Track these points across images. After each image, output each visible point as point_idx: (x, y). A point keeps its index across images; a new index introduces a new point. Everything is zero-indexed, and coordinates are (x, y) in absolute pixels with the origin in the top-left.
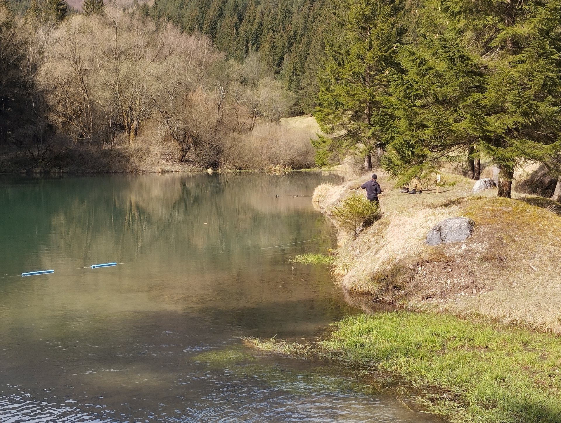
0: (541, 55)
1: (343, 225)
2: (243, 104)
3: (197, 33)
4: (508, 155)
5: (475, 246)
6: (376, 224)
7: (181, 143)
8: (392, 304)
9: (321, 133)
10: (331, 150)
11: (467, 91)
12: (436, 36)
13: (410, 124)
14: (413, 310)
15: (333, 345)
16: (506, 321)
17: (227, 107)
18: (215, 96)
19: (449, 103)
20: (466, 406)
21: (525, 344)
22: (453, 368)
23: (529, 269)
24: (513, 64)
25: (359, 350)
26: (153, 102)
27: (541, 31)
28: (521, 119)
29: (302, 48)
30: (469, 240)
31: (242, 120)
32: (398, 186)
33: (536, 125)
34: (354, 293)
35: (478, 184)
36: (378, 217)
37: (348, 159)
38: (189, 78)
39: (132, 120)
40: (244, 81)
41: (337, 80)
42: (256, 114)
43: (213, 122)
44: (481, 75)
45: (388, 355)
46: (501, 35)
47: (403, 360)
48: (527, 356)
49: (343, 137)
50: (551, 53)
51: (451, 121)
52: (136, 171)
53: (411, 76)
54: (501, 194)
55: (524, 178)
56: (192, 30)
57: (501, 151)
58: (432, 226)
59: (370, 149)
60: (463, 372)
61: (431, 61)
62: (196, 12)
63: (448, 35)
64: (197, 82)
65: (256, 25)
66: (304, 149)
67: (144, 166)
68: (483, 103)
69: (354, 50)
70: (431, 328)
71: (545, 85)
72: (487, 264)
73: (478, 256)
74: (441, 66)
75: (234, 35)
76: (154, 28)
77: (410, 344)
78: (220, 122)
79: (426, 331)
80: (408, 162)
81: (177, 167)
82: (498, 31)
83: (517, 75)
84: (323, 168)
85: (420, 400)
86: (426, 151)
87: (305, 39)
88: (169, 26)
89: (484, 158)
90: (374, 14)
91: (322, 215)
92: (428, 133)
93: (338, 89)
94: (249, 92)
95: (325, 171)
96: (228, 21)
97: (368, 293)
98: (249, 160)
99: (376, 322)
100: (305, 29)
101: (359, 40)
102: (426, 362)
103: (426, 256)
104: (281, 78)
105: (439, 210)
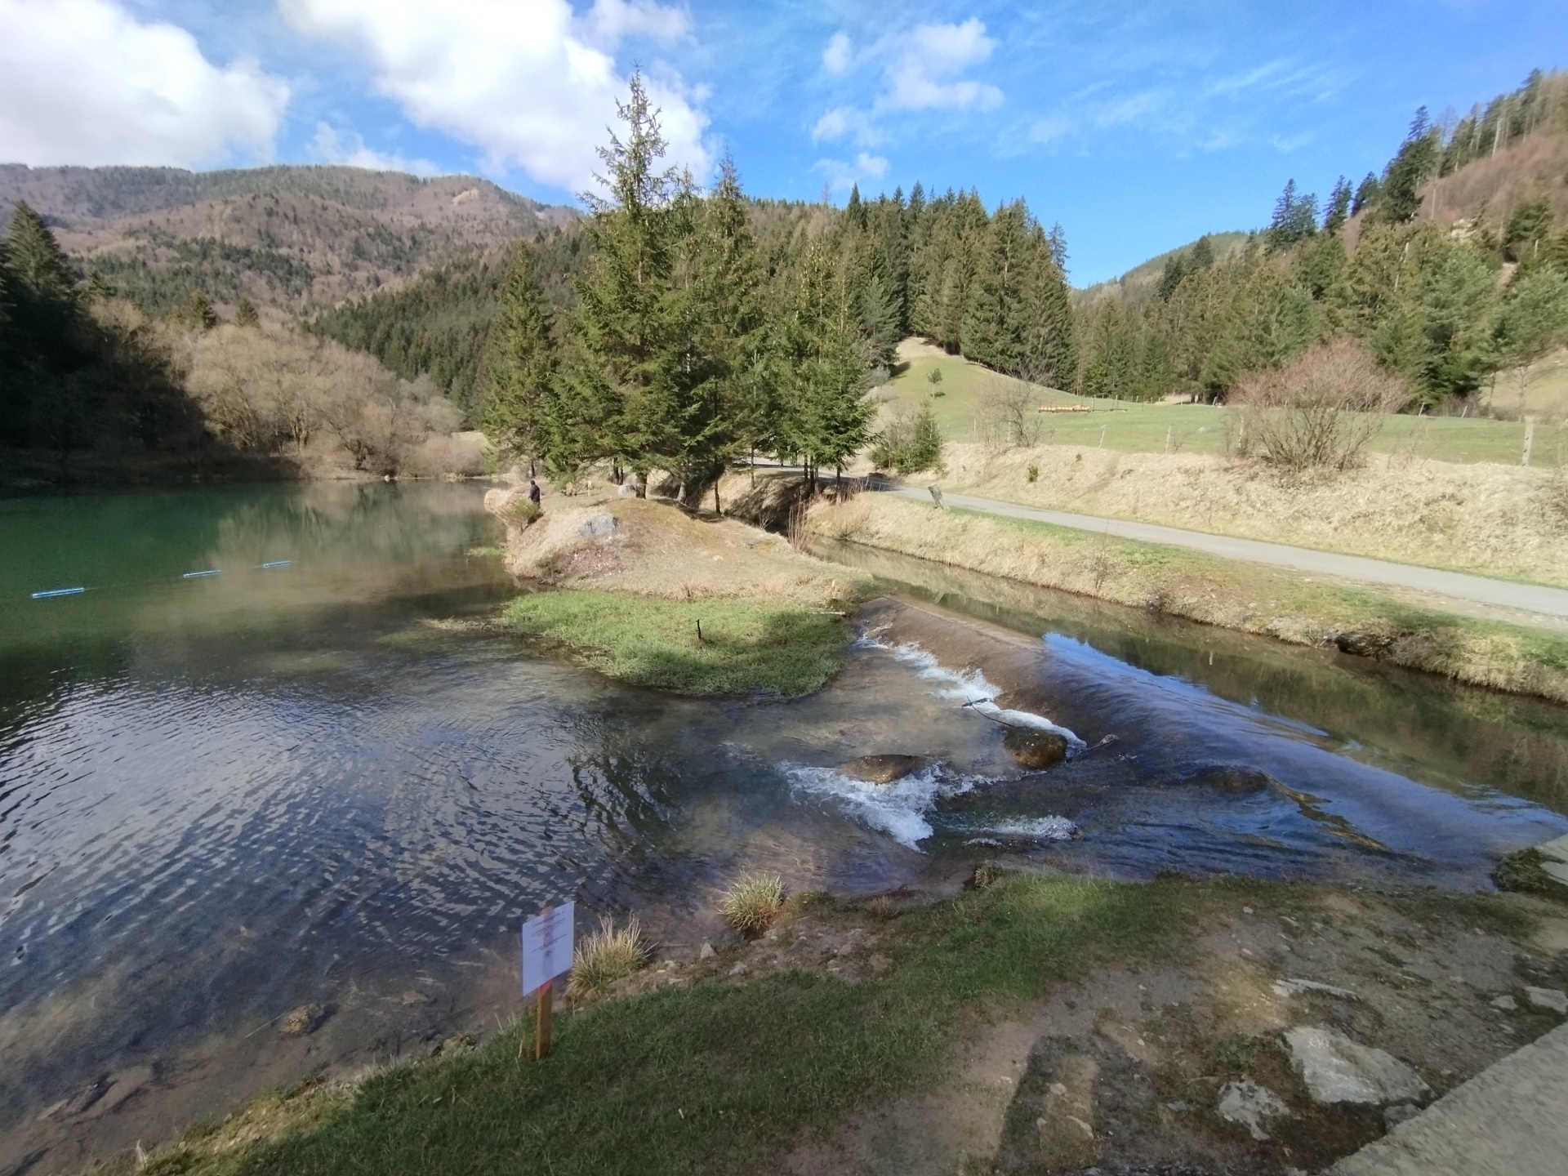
0: (665, 388)
1: (512, 522)
2: (416, 419)
3: (364, 351)
4: (642, 465)
5: (619, 536)
6: (539, 521)
7: (356, 452)
8: (554, 585)
9: (491, 447)
10: (499, 460)
11: (608, 414)
12: (582, 368)
13: (564, 439)
14: (572, 589)
15: (504, 621)
16: (644, 593)
17: (400, 422)
18: (387, 411)
19: (594, 422)
20: (614, 659)
21: (658, 609)
22: (603, 631)
23: (660, 553)
24: (644, 394)
25: (527, 623)
26: (322, 414)
27: (664, 369)
28: (651, 438)
29: (469, 372)
30: (615, 532)
31: (415, 434)
32: (556, 490)
33: (663, 442)
34: (522, 578)
35: (621, 489)
36: (540, 515)
37: (515, 468)
38: (359, 393)
39: (300, 430)
40: (415, 399)
41: (501, 401)
42: (429, 428)
43: (388, 435)
44: (620, 401)
45: (551, 625)
46: (634, 370)
47: (563, 628)
48: (658, 618)
49: (510, 450)
50: (672, 387)
51: (597, 437)
52: (309, 477)
53: (563, 398)
54: (638, 495)
55: (657, 484)
56: (358, 349)
57: (637, 462)
58: (584, 521)
59: (533, 460)
60: (611, 633)
61: (579, 388)
62: (362, 333)
63: (591, 367)
64: (368, 397)
65: (424, 350)
66: (475, 460)
67: (317, 472)
68: (621, 424)
69: (515, 376)
70: (586, 602)
71: (668, 412)
72: (628, 550)
73: (621, 544)
74: (587, 392)
75: (403, 357)
76: (317, 344)
77: (569, 615)
78: (393, 435)
79: (582, 604)
80: (563, 470)
81: (354, 474)
82: (631, 366)
83: (647, 403)
84: (493, 476)
85: (577, 658)
86: (578, 461)
87: (471, 365)
88: (334, 343)
89: (627, 469)
90: (531, 347)
91: (493, 516)
92: (578, 447)
93: (503, 409)
94: (420, 409)
95: (495, 478)
96: (395, 344)
97: (534, 578)
98: (424, 469)
99: (541, 600)
100: (471, 356)
101: (519, 368)
102: (582, 629)
103: (580, 546)
104: (451, 398)
105: (589, 509)
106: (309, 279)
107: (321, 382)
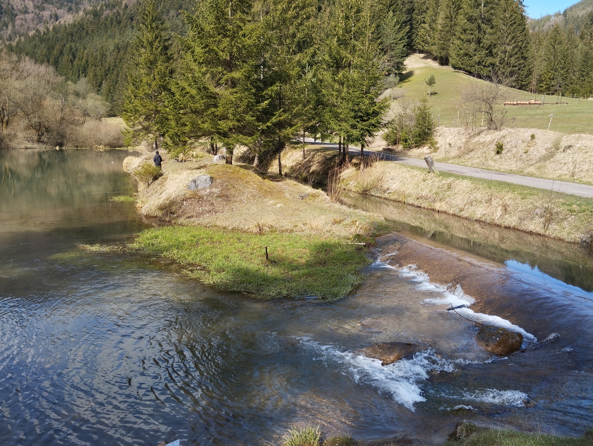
0: (246, 89)
1: (141, 179)
2: (78, 108)
3: (45, 64)
4: (230, 142)
5: (213, 190)
6: (160, 179)
7: (38, 131)
8: (170, 222)
9: (128, 128)
10: (133, 137)
11: (208, 107)
12: (190, 75)
13: (177, 124)
14: (181, 225)
15: (135, 245)
16: (230, 228)
17: (67, 110)
18: (59, 103)
19: (198, 112)
20: (209, 272)
21: (239, 239)
22: (202, 253)
23: (241, 201)
24: (232, 94)
25: (151, 247)
26: (17, 105)
27: (245, 76)
28: (236, 123)
29: (113, 77)
30: (211, 187)
31: (77, 118)
32: (172, 158)
33: (244, 127)
34: (148, 217)
35: (216, 157)
36: (161, 175)
37: (144, 143)
38: (41, 91)
39: (4, 116)
40: (77, 94)
41: (135, 97)
42: (86, 114)
43: (58, 118)
44: (215, 98)
45: (167, 249)
46: (225, 77)
47: (175, 251)
48: (240, 245)
49: (140, 130)
50: (251, 89)
51: (200, 122)
52: (8, 148)
53: (177, 96)
54: (227, 162)
55: (240, 155)
56: (42, 62)
57: (226, 140)
58: (191, 179)
59: (157, 137)
60: (207, 255)
61: (188, 89)
62: (45, 51)
63: (196, 75)
64: (47, 93)
65: (84, 61)
66: (117, 136)
67: (13, 144)
68: (216, 113)
69: (145, 80)
70: (191, 233)
71: (248, 106)
72: (220, 199)
73: (216, 195)
74: (194, 92)
75: (70, 67)
76: (17, 59)
77: (179, 242)
78: (63, 119)
79: (188, 235)
80: (177, 144)
81: (35, 145)
82: (223, 75)
83: (234, 99)
84: (129, 148)
85: (184, 271)
86: (187, 139)
87: (115, 72)
88: (27, 58)
89: (219, 144)
90: (156, 60)
91: (129, 174)
92: (187, 129)
93: (137, 102)
94: (81, 101)
95: (130, 149)
96: (66, 58)
97: (156, 217)
98: (83, 142)
99: (161, 232)
100: (115, 66)
101: (148, 74)
102: (188, 251)
103: (188, 196)
104: (101, 94)
105: (194, 171)
106: (13, 16)
107: (18, 84)
